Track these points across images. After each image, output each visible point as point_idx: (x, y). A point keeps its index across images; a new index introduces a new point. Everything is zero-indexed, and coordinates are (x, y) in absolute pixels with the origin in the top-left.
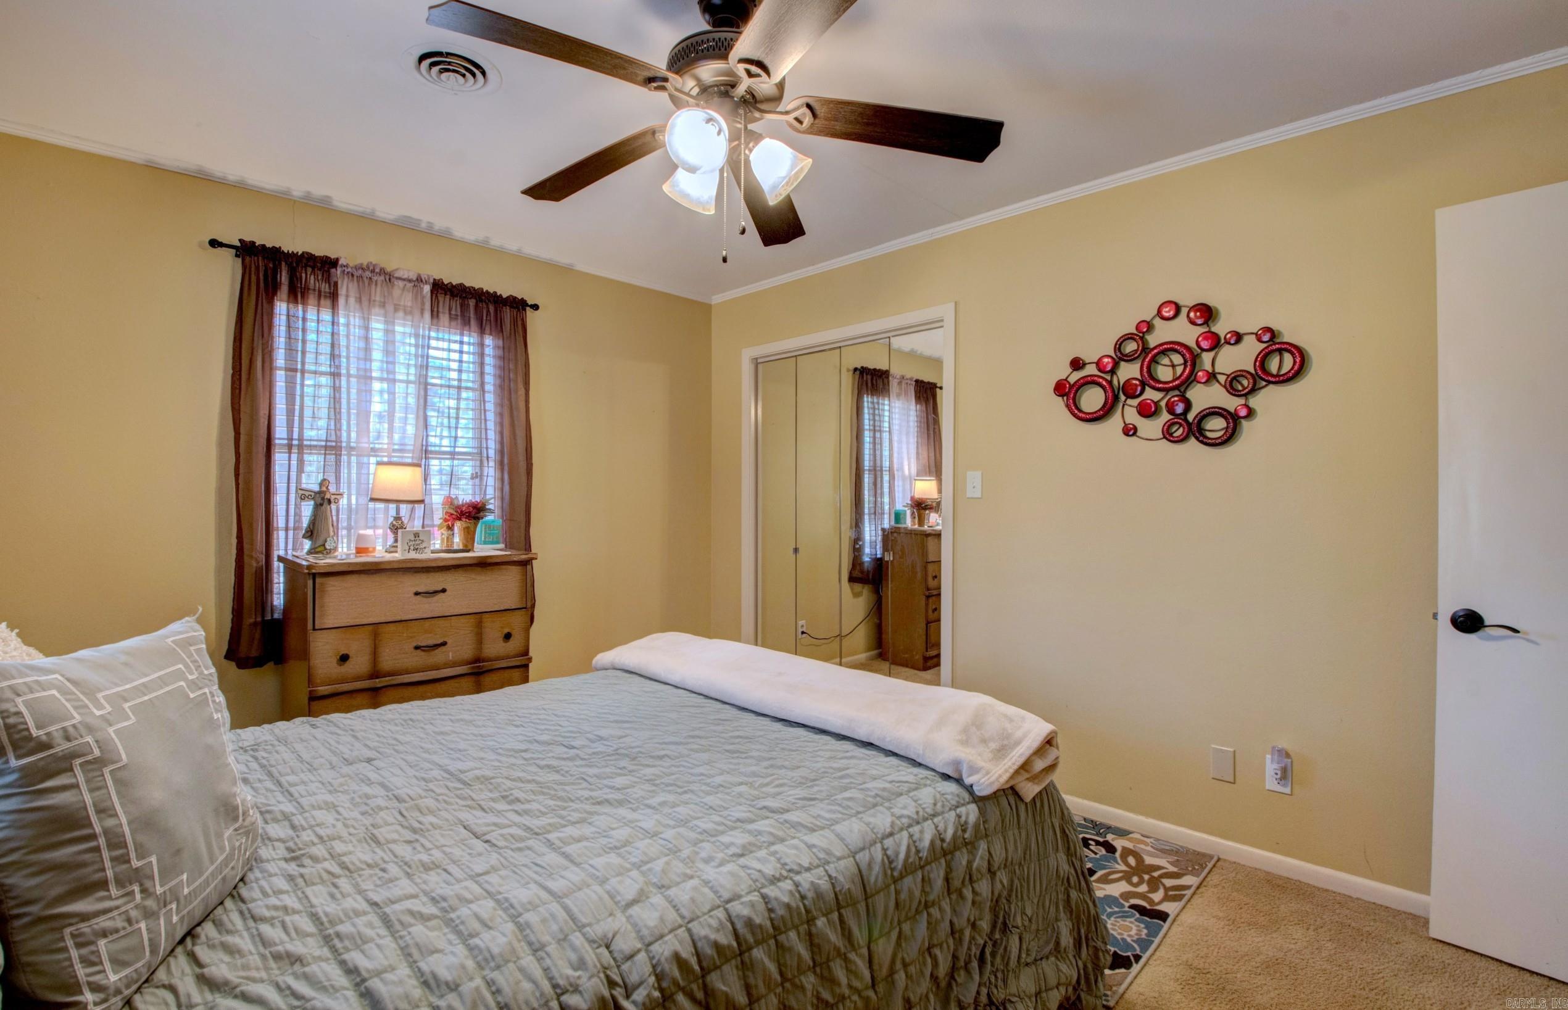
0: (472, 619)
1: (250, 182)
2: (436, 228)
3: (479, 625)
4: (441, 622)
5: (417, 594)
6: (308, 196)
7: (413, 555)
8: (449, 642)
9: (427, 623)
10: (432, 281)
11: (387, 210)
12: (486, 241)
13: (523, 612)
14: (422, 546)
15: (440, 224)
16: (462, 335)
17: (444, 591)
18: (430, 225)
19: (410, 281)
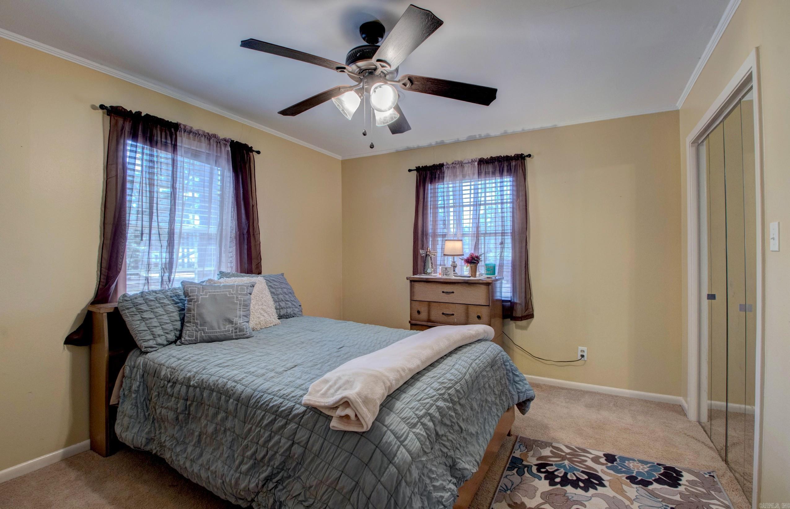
0: (464, 307)
1: (420, 145)
2: (483, 135)
3: (467, 310)
4: (452, 305)
5: (443, 292)
6: (437, 143)
7: (445, 277)
8: (455, 314)
9: (447, 305)
10: (478, 160)
11: (463, 137)
12: (506, 132)
13: (487, 307)
14: (448, 273)
15: (483, 134)
16: (485, 180)
17: (453, 292)
18: (480, 135)
19: (469, 163)
